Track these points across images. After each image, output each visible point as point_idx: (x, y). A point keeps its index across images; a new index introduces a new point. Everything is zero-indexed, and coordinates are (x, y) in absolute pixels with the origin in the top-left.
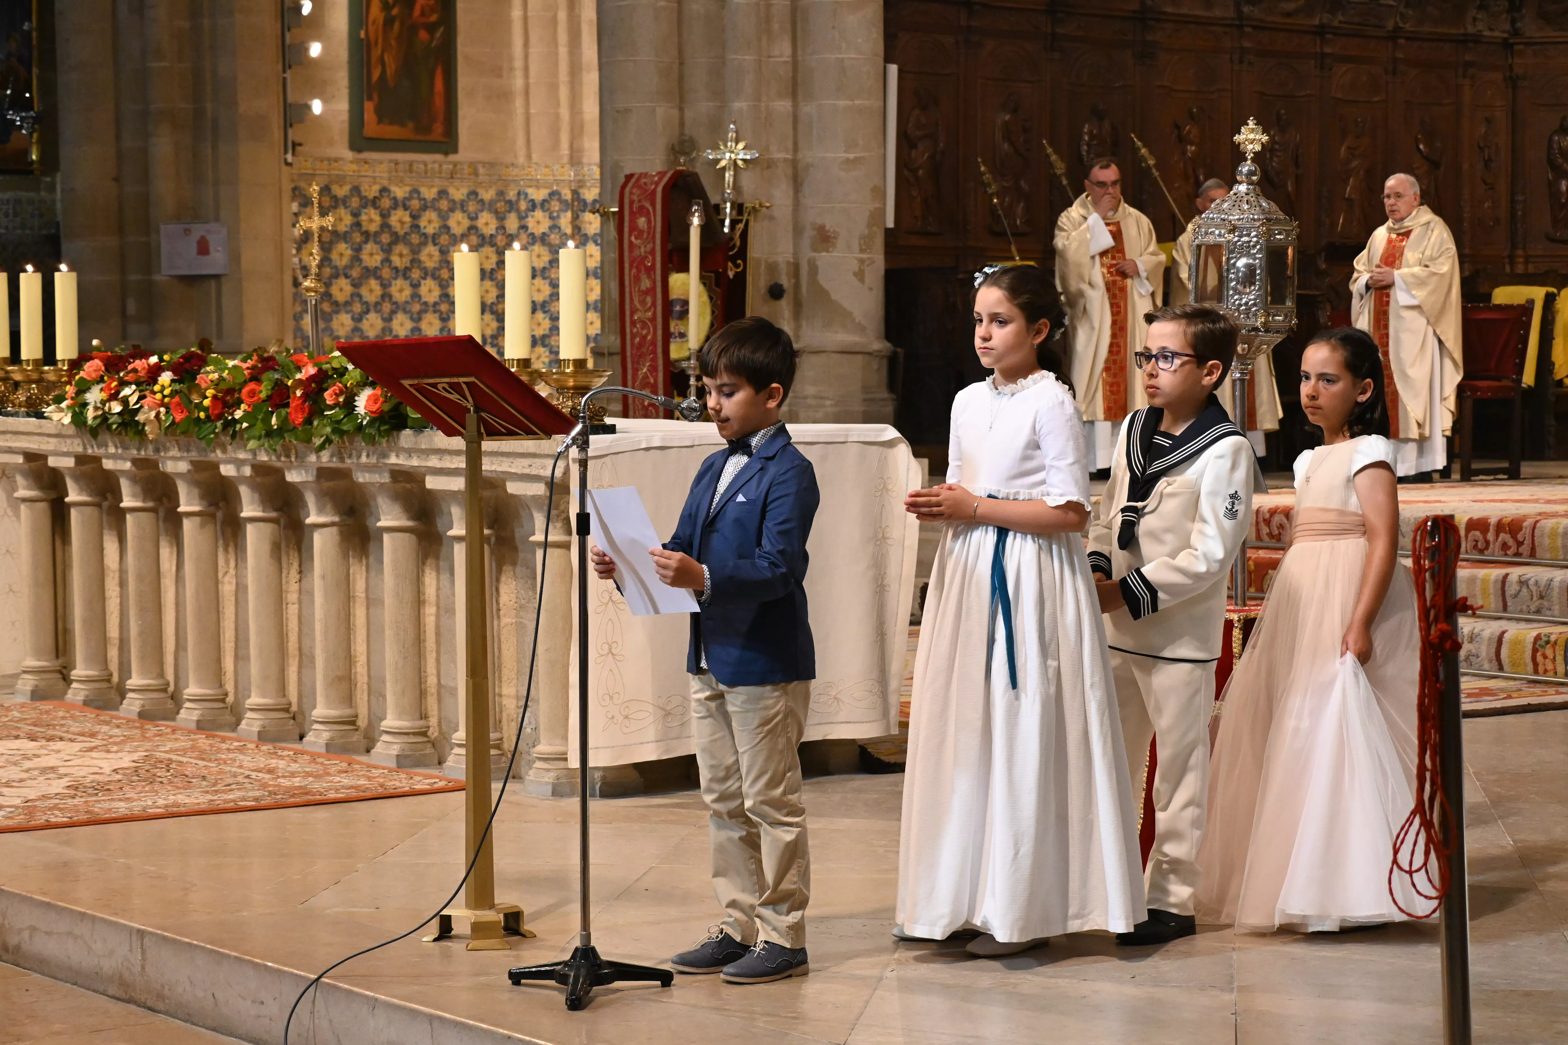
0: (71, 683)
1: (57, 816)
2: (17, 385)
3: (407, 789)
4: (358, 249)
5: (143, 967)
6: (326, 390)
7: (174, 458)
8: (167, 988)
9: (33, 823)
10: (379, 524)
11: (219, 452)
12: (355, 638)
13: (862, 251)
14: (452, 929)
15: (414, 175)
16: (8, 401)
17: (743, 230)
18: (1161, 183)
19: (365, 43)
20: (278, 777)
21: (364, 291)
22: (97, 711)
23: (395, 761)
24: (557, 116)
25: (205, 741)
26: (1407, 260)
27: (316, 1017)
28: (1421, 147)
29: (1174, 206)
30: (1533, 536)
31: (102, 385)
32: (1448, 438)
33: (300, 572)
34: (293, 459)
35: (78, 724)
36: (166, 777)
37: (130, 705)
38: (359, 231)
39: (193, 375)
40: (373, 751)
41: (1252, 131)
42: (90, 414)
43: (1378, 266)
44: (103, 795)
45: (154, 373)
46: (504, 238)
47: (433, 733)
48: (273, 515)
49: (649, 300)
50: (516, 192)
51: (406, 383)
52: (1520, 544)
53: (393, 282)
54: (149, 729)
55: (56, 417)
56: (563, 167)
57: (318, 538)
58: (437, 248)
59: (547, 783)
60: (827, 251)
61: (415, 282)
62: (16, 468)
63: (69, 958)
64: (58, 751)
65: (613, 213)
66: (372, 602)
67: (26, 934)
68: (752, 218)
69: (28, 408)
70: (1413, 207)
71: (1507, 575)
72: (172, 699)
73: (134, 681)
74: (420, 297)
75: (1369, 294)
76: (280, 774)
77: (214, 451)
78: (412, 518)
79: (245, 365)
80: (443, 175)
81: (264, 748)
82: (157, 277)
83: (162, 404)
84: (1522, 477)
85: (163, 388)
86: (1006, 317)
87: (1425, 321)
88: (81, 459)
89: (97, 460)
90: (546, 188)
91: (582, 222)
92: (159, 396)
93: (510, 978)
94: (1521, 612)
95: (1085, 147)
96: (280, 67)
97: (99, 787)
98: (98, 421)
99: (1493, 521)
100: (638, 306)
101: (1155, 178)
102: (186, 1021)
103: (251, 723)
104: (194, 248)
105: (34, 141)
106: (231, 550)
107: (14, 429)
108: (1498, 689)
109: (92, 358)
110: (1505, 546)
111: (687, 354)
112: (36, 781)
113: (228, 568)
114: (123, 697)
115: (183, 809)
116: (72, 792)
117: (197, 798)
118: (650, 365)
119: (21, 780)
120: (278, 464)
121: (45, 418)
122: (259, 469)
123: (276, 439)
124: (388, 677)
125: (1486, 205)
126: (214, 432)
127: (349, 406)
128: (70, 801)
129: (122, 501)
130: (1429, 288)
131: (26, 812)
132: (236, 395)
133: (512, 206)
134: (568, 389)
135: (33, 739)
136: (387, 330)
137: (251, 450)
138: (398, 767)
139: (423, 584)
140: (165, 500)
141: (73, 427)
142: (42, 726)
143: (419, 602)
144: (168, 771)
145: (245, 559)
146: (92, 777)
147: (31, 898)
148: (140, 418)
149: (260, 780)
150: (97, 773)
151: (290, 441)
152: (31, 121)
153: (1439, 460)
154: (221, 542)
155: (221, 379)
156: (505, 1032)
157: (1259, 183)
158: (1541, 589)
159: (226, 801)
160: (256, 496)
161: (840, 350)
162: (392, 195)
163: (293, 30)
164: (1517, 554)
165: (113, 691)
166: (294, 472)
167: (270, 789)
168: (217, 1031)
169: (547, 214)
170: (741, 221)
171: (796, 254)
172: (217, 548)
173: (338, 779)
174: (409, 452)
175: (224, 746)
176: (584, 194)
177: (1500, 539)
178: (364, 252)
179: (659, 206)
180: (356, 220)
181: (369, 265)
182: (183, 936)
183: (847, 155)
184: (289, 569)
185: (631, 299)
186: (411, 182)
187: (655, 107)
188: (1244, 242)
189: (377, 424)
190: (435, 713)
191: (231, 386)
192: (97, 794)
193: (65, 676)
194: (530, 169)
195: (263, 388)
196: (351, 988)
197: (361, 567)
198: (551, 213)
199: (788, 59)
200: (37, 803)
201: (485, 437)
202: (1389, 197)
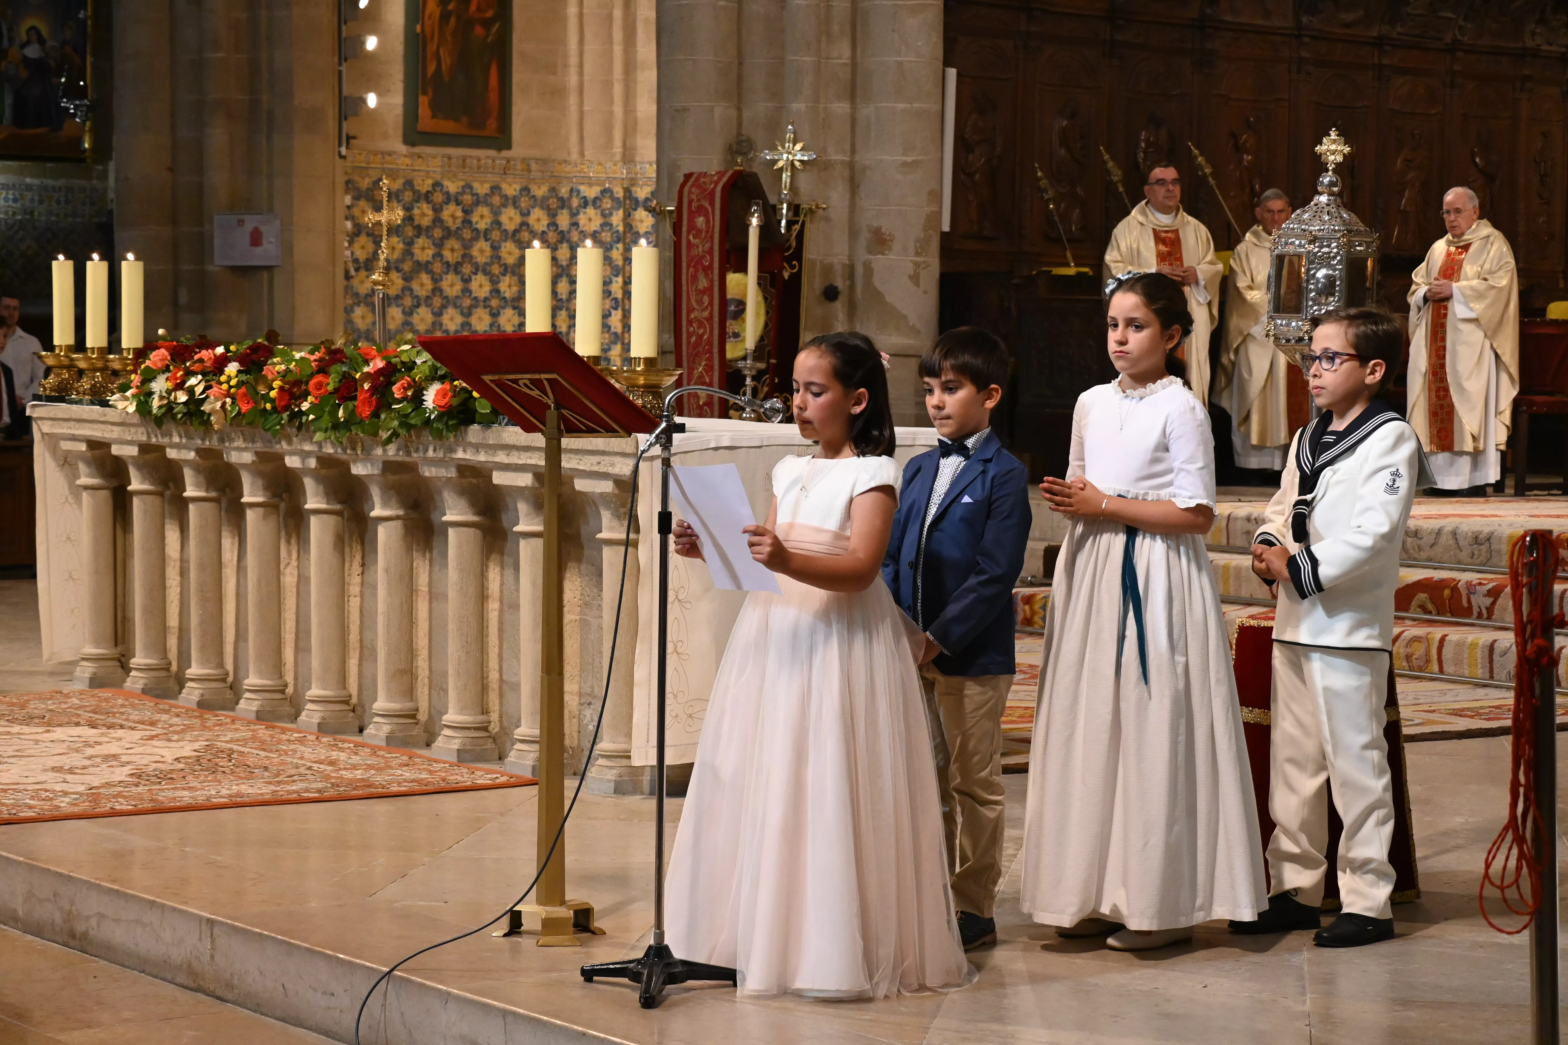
0: (130, 671)
1: (121, 804)
2: (81, 373)
3: (469, 783)
4: (409, 243)
5: (212, 957)
6: (395, 383)
7: (238, 449)
8: (236, 977)
9: (98, 810)
10: (444, 518)
11: (284, 444)
12: (417, 632)
13: (917, 254)
14: (522, 925)
15: (467, 169)
16: (72, 388)
17: (799, 231)
18: (1217, 191)
19: (420, 36)
20: (340, 769)
21: (415, 286)
22: (158, 701)
23: (455, 755)
24: (611, 113)
25: (265, 732)
26: (1466, 273)
27: (387, 1010)
28: (1477, 160)
29: (1230, 216)
31: (167, 375)
32: (1502, 452)
33: (363, 565)
34: (359, 452)
35: (137, 712)
36: (228, 767)
37: (189, 694)
38: (412, 225)
39: (260, 366)
40: (433, 745)
41: (1334, 141)
42: (156, 403)
43: (1436, 279)
44: (166, 784)
45: (221, 363)
46: (556, 234)
47: (494, 728)
48: (338, 507)
49: (706, 299)
50: (569, 189)
51: (487, 378)
53: (444, 277)
54: (208, 719)
55: (121, 405)
56: (615, 165)
57: (382, 532)
58: (489, 243)
59: (609, 781)
60: (883, 254)
61: (466, 277)
62: (80, 455)
63: (136, 945)
64: (120, 739)
65: (670, 212)
66: (435, 596)
67: (93, 922)
68: (808, 220)
69: (92, 396)
70: (1473, 221)
72: (232, 688)
73: (194, 670)
74: (470, 292)
75: (1427, 306)
76: (342, 767)
77: (280, 443)
78: (478, 513)
79: (312, 358)
80: (496, 171)
81: (324, 740)
82: (210, 268)
83: (229, 394)
85: (230, 378)
86: (1142, 322)
87: (1483, 334)
88: (144, 448)
89: (161, 449)
90: (599, 185)
91: (634, 220)
92: (225, 387)
93: (582, 975)
95: (1142, 155)
96: (336, 60)
97: (162, 776)
98: (163, 410)
100: (695, 306)
101: (1212, 187)
102: (255, 1011)
103: (311, 715)
104: (247, 239)
105: (87, 129)
106: (293, 541)
107: (78, 417)
109: (158, 348)
111: (741, 353)
112: (99, 769)
113: (291, 559)
114: (182, 687)
115: (246, 799)
116: (136, 780)
117: (260, 788)
118: (705, 365)
119: (84, 768)
120: (345, 457)
121: (110, 406)
122: (324, 461)
123: (343, 432)
124: (451, 671)
125: (1541, 220)
126: (279, 424)
127: (417, 400)
128: (133, 788)
129: (185, 490)
130: (1488, 301)
131: (90, 799)
132: (303, 387)
133: (563, 203)
134: (638, 387)
135: (93, 726)
136: (437, 325)
137: (317, 442)
138: (460, 761)
139: (487, 580)
140: (228, 490)
141: (137, 416)
142: (102, 714)
143: (483, 597)
144: (230, 761)
145: (308, 551)
146: (154, 766)
147: (99, 885)
148: (206, 408)
149: (322, 772)
150: (159, 762)
151: (356, 434)
152: (85, 109)
153: (1492, 473)
154: (283, 533)
155: (288, 371)
156: (580, 1029)
157: (1340, 194)
159: (289, 792)
160: (321, 488)
161: (893, 353)
162: (445, 190)
163: (349, 24)
165: (172, 681)
166: (359, 465)
167: (333, 781)
168: (286, 1022)
169: (599, 211)
170: (797, 222)
171: (851, 257)
172: (279, 539)
173: (400, 772)
174: (477, 447)
175: (284, 737)
176: (636, 192)
178: (416, 246)
179: (718, 205)
180: (408, 214)
181: (420, 259)
182: (253, 926)
183: (905, 158)
184: (351, 562)
185: (689, 299)
186: (463, 177)
187: (713, 106)
188: (1324, 253)
189: (445, 419)
190: (497, 708)
191: (299, 377)
192: (160, 783)
193: (123, 664)
194: (582, 166)
195: (330, 380)
196: (424, 981)
197: (424, 561)
198: (603, 211)
199: (847, 61)
200: (101, 791)
201: (565, 434)
202: (1448, 212)
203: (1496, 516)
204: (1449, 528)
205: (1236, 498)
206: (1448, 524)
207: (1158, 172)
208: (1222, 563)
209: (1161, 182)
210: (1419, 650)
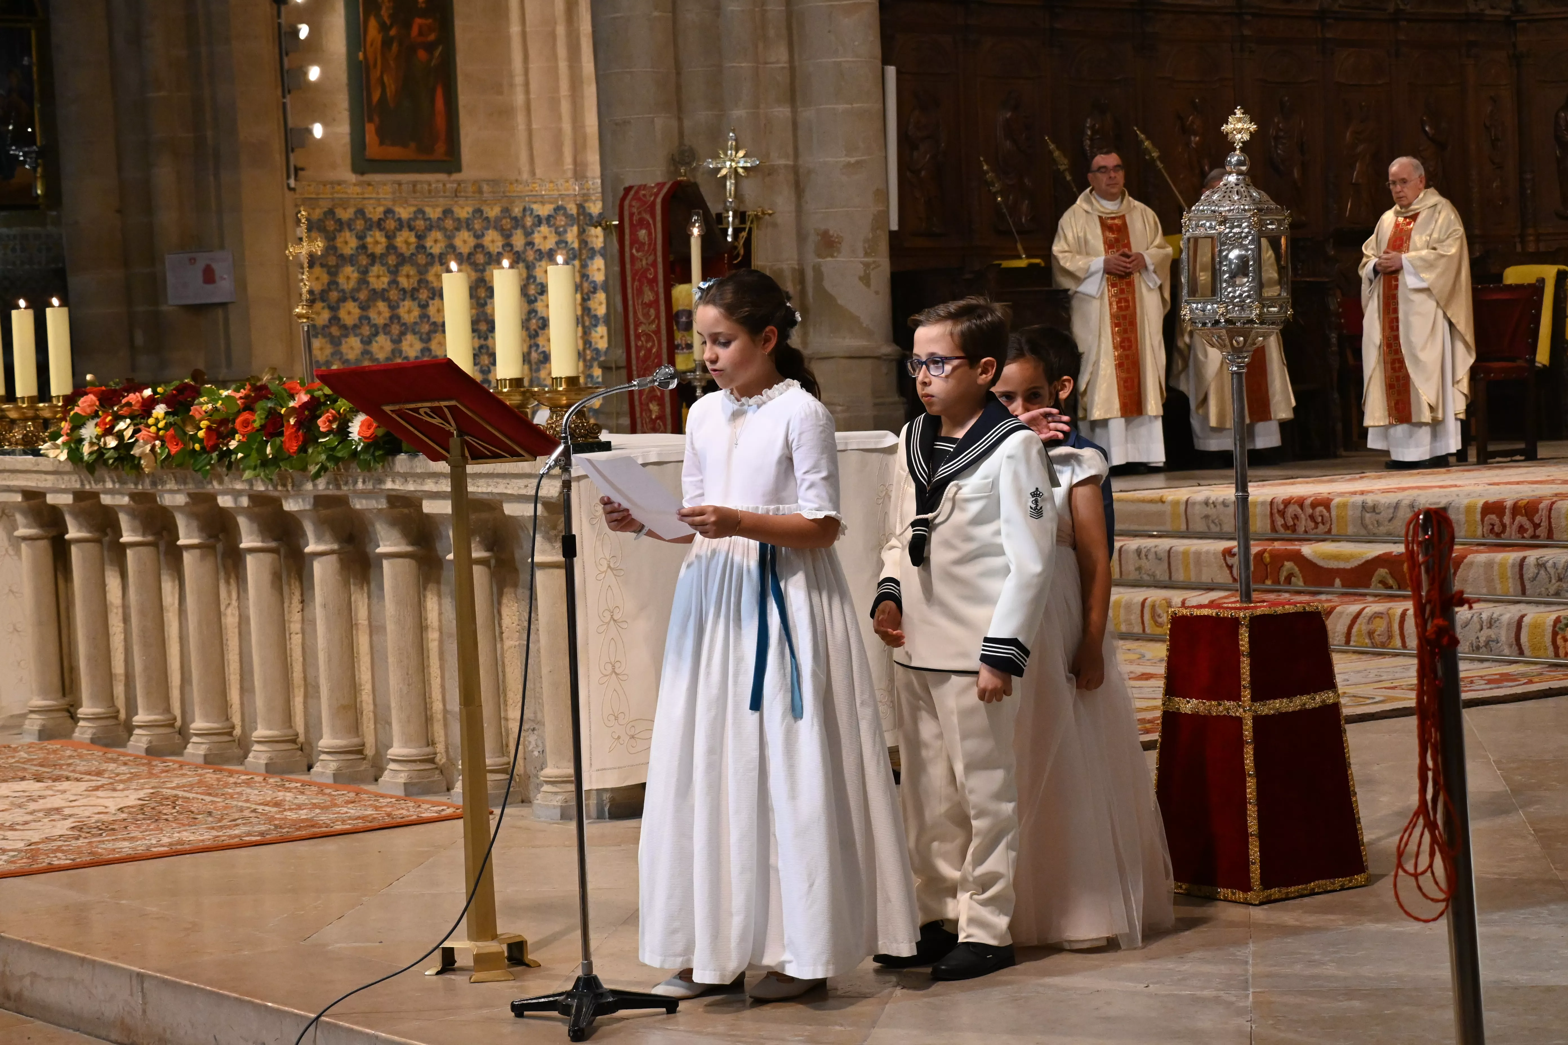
0: (78, 722)
1: (60, 859)
2: (12, 423)
3: (414, 817)
4: (365, 272)
5: (144, 1011)
6: (320, 417)
7: (171, 491)
8: (168, 1032)
9: (35, 866)
10: (378, 550)
11: (216, 484)
12: (359, 666)
13: (867, 254)
14: (454, 962)
15: (418, 194)
16: (5, 439)
17: (746, 239)
18: (1166, 175)
19: (363, 64)
20: (285, 810)
21: (372, 314)
22: (105, 749)
23: (402, 788)
24: (560, 131)
25: (212, 776)
28: (1427, 129)
29: (1180, 198)
30: (1549, 517)
31: (97, 420)
32: (1462, 421)
33: (302, 602)
34: (290, 488)
35: (85, 763)
36: (172, 814)
37: (136, 741)
38: (365, 253)
39: (187, 406)
40: (380, 780)
41: (1240, 120)
42: (86, 449)
43: (1385, 251)
44: (107, 836)
45: (148, 406)
46: (511, 255)
47: (441, 760)
48: (273, 544)
49: (652, 312)
50: (521, 209)
51: (387, 409)
52: (1536, 526)
53: (402, 304)
54: (156, 766)
55: (52, 454)
56: (567, 182)
57: (318, 567)
59: (555, 807)
60: (832, 256)
61: (423, 302)
62: (16, 506)
63: (70, 1003)
64: (65, 792)
65: (615, 226)
66: (376, 629)
67: (27, 982)
68: (754, 226)
69: (24, 445)
70: (1420, 190)
71: (1525, 558)
72: (180, 734)
73: (141, 717)
74: (429, 317)
75: (1377, 278)
76: (287, 807)
77: (211, 483)
78: (411, 543)
79: (238, 395)
80: (448, 194)
81: (271, 780)
82: (164, 308)
83: (157, 437)
84: (1539, 457)
85: (158, 420)
87: (1435, 304)
88: (79, 496)
89: (95, 495)
90: (551, 203)
91: (588, 236)
92: (153, 429)
93: (513, 1010)
94: (1540, 595)
95: (1088, 142)
96: (279, 92)
97: (103, 827)
98: (94, 456)
99: (1509, 504)
100: (642, 319)
101: (1160, 170)
103: (259, 756)
104: (200, 276)
105: (38, 175)
106: (232, 581)
107: (12, 468)
108: (1518, 674)
109: (86, 394)
110: (1521, 529)
111: (692, 365)
112: (40, 823)
113: (230, 599)
114: (130, 734)
115: (187, 847)
116: (76, 833)
117: (201, 835)
119: (26, 823)
120: (276, 494)
121: (41, 455)
122: (257, 499)
123: (272, 468)
124: (393, 704)
125: (1494, 185)
126: (209, 464)
127: (343, 432)
128: (73, 842)
129: (121, 536)
130: (1439, 270)
131: (28, 855)
132: (230, 426)
133: (517, 222)
134: (561, 407)
135: (38, 779)
136: (396, 352)
137: (246, 481)
138: (406, 795)
139: (425, 608)
140: (165, 533)
141: (70, 463)
142: (49, 766)
143: (421, 627)
144: (174, 808)
145: (246, 590)
146: (97, 817)
147: (30, 944)
148: (136, 451)
149: (266, 814)
150: (102, 813)
151: (286, 470)
152: (34, 155)
153: (1453, 443)
154: (222, 574)
155: (216, 409)
157: (1248, 173)
158: (1559, 571)
159: (230, 837)
160: (255, 526)
161: (847, 355)
162: (397, 216)
163: (290, 55)
164: (1535, 537)
165: (121, 728)
166: (291, 501)
167: (277, 822)
169: (553, 229)
170: (744, 229)
171: (800, 261)
172: (218, 580)
173: (345, 809)
174: (405, 477)
175: (231, 780)
176: (589, 208)
177: (1516, 522)
178: (371, 274)
179: (659, 218)
180: (361, 243)
181: (376, 286)
182: (182, 978)
183: (848, 159)
184: (291, 599)
185: (635, 312)
186: (415, 203)
187: (653, 118)
188: (1235, 234)
189: (372, 450)
190: (442, 739)
191: (225, 416)
192: (101, 835)
193: (71, 713)
194: (534, 185)
195: (256, 417)
196: (352, 1026)
197: (362, 594)
198: (557, 229)
199: (785, 65)
200: (40, 846)
201: (470, 461)
202: (1394, 183)
203: (1456, 486)
204: (1406, 502)
205: (1195, 482)
206: (1406, 497)
207: (1100, 160)
208: (1181, 549)
209: (1103, 169)
210: (1380, 626)
